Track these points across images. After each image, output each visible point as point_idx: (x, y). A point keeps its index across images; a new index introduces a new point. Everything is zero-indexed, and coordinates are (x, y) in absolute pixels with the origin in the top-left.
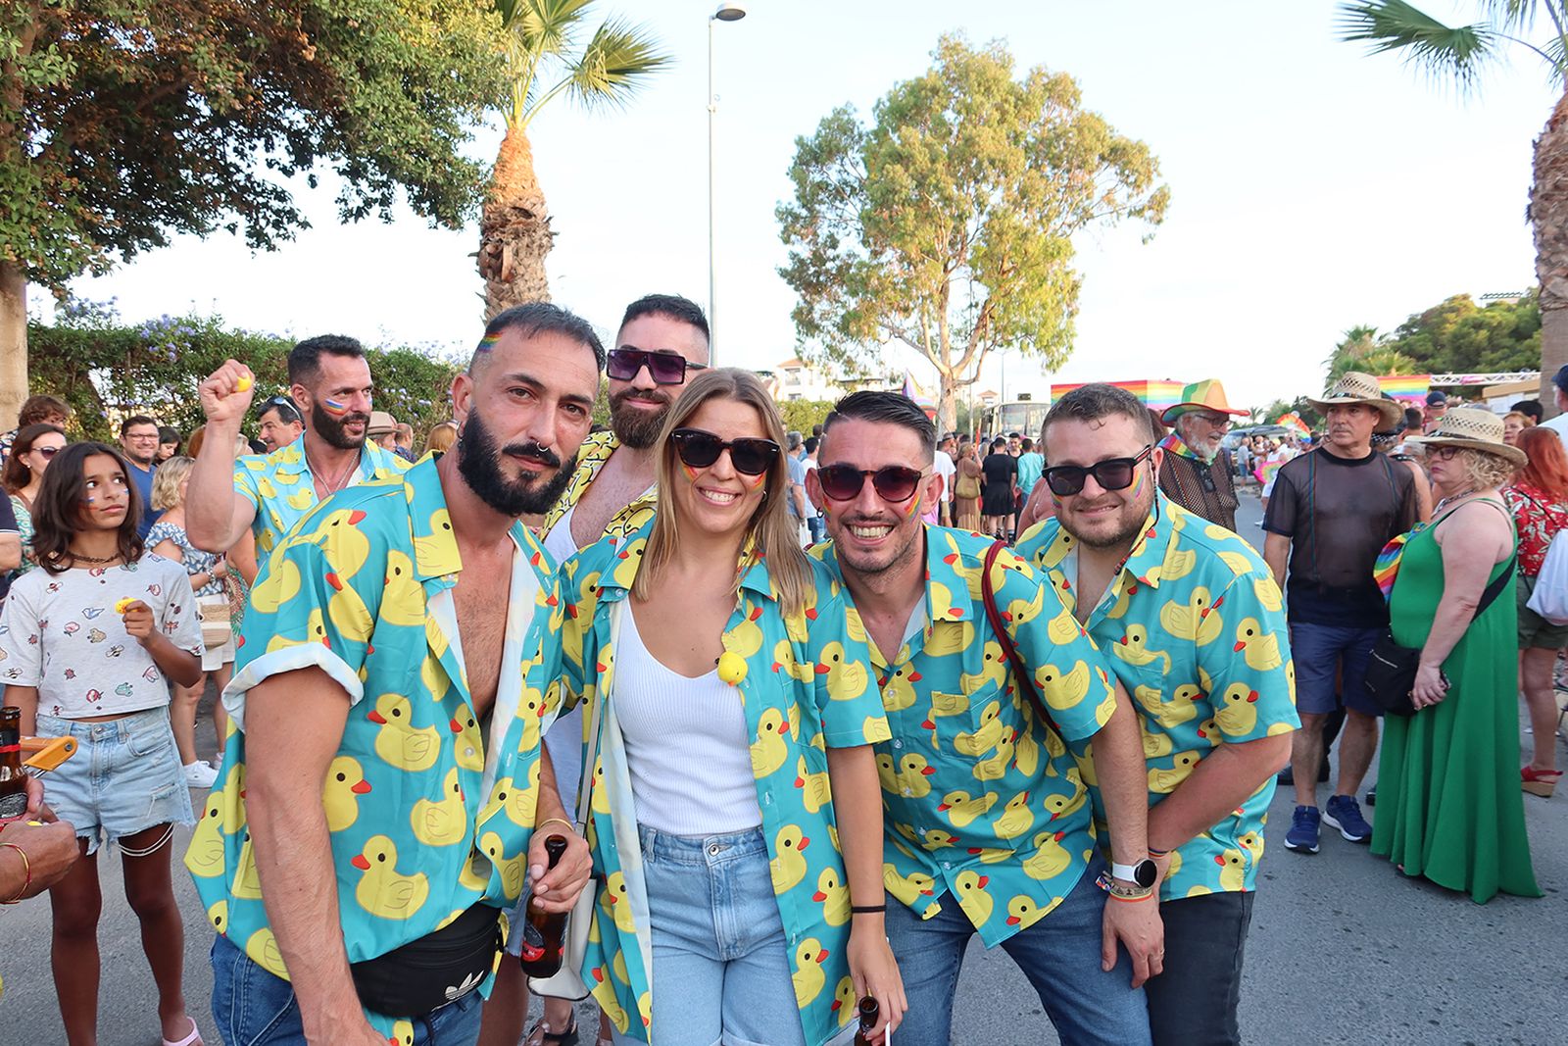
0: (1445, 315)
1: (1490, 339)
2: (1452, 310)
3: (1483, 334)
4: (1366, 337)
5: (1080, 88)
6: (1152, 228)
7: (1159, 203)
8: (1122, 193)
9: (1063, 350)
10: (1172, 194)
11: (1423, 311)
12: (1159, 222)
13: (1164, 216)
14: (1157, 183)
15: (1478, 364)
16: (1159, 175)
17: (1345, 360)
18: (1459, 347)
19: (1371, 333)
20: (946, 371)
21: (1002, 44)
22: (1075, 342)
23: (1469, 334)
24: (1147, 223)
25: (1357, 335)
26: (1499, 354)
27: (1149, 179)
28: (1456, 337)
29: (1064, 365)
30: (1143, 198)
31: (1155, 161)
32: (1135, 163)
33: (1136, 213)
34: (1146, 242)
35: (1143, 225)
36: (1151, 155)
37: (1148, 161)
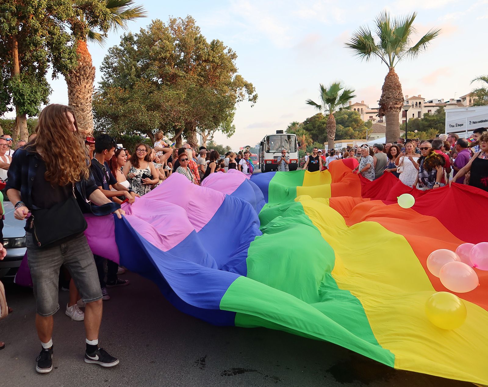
0: (316, 119)
2: (317, 117)
3: (325, 125)
4: (296, 125)
6: (253, 104)
7: (255, 98)
8: (247, 96)
9: (232, 132)
10: (258, 96)
11: (310, 117)
12: (255, 102)
13: (256, 101)
14: (254, 94)
15: (324, 133)
16: (255, 91)
18: (319, 129)
19: (298, 124)
20: (204, 137)
22: (235, 130)
23: (322, 125)
24: (252, 102)
25: (294, 124)
27: (253, 92)
28: (319, 126)
29: (232, 135)
30: (251, 96)
31: (254, 88)
32: (249, 88)
33: (250, 100)
34: (252, 107)
35: (251, 103)
36: (253, 86)
37: (252, 88)
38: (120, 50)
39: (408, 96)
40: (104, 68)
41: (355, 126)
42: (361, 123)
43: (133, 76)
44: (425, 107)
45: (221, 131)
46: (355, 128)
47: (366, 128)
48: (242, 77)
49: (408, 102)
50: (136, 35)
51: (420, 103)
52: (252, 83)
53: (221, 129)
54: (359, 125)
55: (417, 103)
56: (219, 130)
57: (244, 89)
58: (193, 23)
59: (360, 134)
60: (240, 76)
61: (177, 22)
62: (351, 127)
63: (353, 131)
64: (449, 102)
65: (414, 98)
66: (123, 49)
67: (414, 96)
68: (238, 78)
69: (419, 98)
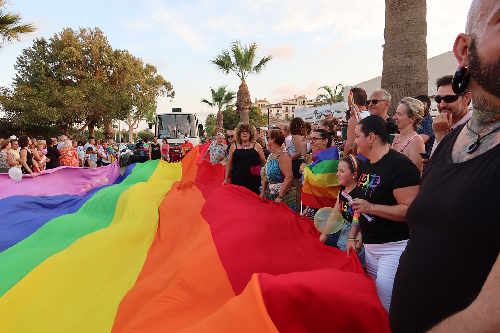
1: (235, 118)
3: (234, 117)
4: (213, 116)
5: (156, 69)
6: (172, 99)
7: (173, 94)
8: (166, 92)
10: (175, 93)
12: (173, 98)
14: (172, 91)
16: (173, 89)
17: (208, 121)
18: (230, 120)
20: (131, 126)
21: (141, 59)
23: (231, 117)
26: (237, 121)
27: (171, 89)
28: (229, 117)
30: (170, 93)
31: (172, 86)
32: (168, 86)
33: (169, 96)
34: (170, 101)
35: (170, 98)
36: (171, 85)
37: (171, 86)
38: (33, 52)
39: (296, 96)
40: (18, 66)
41: (256, 118)
42: (260, 116)
43: (43, 76)
44: (308, 104)
45: (145, 121)
46: (256, 119)
47: (263, 119)
48: (162, 77)
49: (296, 100)
50: (51, 39)
51: (304, 101)
52: (170, 82)
53: (145, 119)
54: (259, 117)
55: (302, 101)
56: (143, 120)
57: (163, 87)
58: (102, 33)
59: (260, 124)
60: (160, 76)
61: (87, 32)
62: (252, 119)
63: (254, 122)
64: (323, 101)
65: (300, 98)
66: (35, 51)
67: (300, 96)
68: (159, 77)
69: (303, 97)
